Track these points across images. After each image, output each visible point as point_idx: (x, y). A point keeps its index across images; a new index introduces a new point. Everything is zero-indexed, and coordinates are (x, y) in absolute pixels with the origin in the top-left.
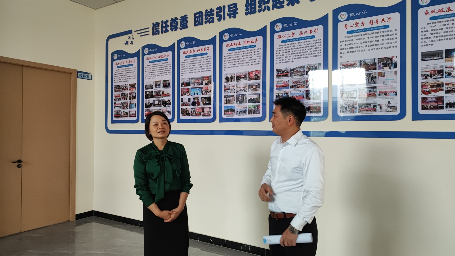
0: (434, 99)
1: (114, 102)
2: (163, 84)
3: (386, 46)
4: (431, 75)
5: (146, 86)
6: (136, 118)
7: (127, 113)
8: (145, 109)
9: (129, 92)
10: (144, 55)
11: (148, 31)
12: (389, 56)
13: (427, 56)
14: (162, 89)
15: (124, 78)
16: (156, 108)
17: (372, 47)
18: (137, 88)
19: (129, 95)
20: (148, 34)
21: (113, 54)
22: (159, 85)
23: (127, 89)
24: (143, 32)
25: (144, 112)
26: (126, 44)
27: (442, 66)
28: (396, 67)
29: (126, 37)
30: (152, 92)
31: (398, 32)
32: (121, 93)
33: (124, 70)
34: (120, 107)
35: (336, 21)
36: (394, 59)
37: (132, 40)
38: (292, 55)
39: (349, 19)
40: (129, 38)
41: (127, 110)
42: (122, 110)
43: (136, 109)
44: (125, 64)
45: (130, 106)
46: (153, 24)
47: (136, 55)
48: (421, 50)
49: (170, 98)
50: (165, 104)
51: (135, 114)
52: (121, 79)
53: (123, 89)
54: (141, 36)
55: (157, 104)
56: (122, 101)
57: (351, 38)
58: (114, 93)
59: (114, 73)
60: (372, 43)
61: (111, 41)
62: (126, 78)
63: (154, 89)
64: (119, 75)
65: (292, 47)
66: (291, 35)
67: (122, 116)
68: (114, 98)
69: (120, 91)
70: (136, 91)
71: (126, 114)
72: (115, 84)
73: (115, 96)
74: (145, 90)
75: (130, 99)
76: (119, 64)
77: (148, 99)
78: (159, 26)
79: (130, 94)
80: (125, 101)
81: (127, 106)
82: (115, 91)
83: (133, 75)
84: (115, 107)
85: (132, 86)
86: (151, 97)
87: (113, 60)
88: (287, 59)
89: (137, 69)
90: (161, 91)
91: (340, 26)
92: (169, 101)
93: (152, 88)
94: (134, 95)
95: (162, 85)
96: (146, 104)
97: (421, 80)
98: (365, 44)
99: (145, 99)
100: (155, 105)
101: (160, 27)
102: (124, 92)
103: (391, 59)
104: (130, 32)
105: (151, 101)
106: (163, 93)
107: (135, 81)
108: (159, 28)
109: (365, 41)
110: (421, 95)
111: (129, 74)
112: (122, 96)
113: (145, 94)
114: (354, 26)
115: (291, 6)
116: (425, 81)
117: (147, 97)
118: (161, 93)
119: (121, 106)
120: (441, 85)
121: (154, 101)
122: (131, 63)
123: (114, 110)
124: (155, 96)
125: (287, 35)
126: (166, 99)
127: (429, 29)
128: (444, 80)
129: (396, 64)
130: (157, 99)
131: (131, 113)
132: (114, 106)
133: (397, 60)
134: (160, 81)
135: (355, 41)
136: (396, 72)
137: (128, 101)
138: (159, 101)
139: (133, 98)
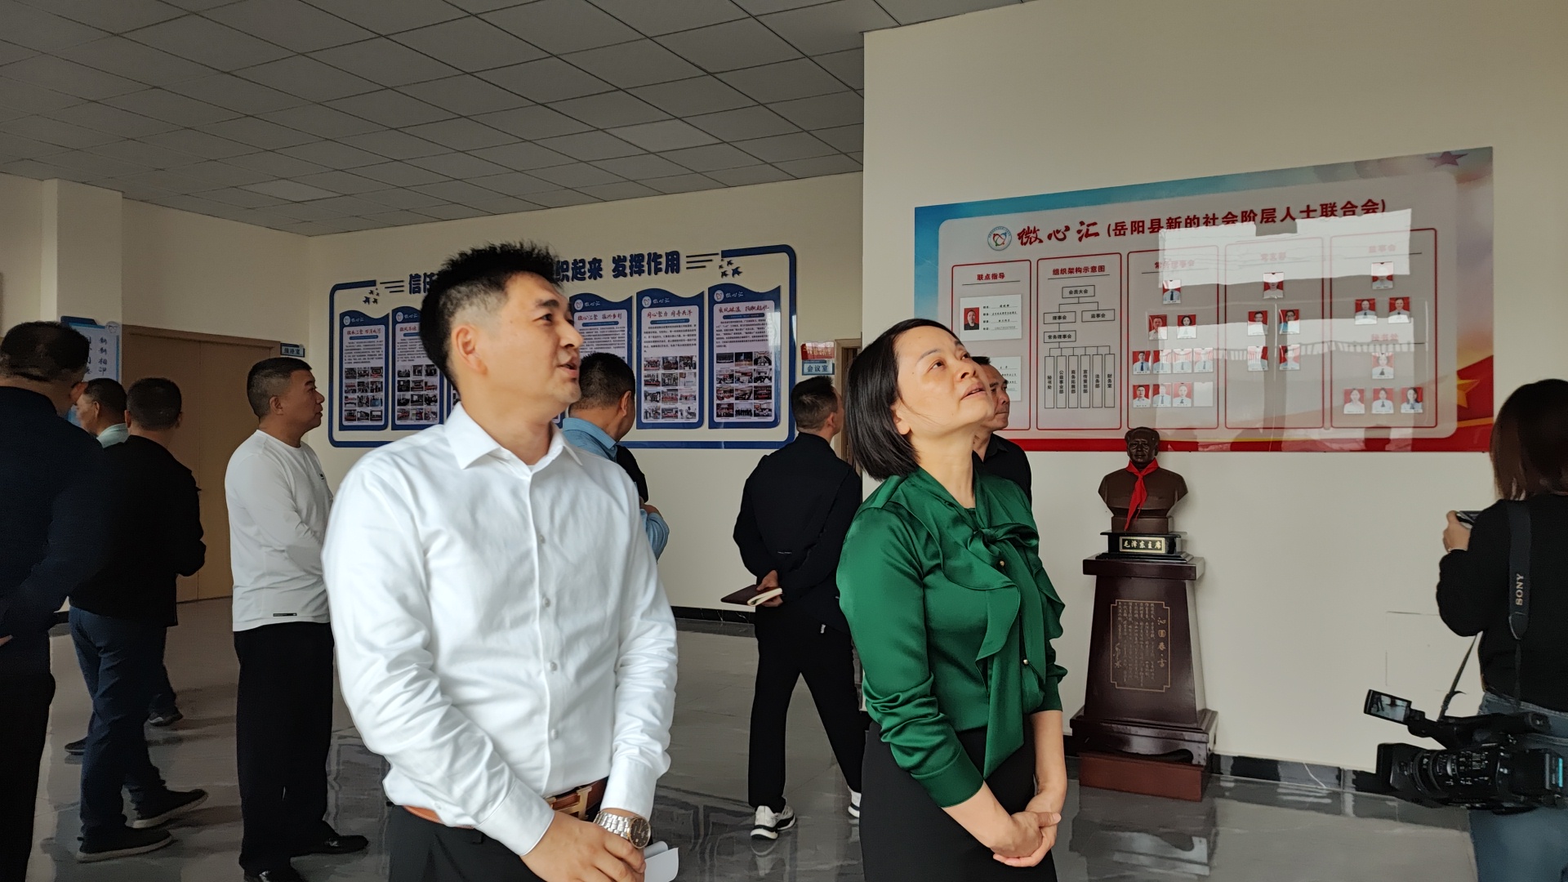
0: (726, 406)
1: (344, 395)
2: (427, 371)
3: (687, 342)
4: (724, 379)
5: (399, 372)
6: (382, 423)
7: (367, 414)
8: (397, 408)
9: (371, 379)
10: (395, 322)
11: (403, 286)
12: (689, 355)
13: (723, 358)
14: (423, 378)
15: (362, 358)
16: (415, 407)
17: (675, 343)
18: (384, 374)
19: (370, 386)
20: (402, 291)
21: (343, 316)
22: (420, 372)
23: (368, 375)
24: (394, 287)
25: (396, 414)
26: (365, 302)
27: (732, 371)
28: (695, 368)
29: (365, 291)
30: (409, 381)
31: (697, 328)
32: (357, 380)
33: (362, 344)
34: (355, 404)
35: (640, 308)
36: (694, 359)
37: (377, 297)
38: (595, 344)
39: (652, 306)
40: (372, 292)
41: (368, 410)
42: (358, 409)
43: (383, 408)
44: (364, 334)
45: (373, 402)
46: (411, 276)
47: (383, 321)
48: (717, 351)
49: (437, 392)
50: (429, 401)
51: (381, 416)
52: (358, 358)
53: (361, 375)
54: (391, 292)
55: (416, 401)
56: (359, 394)
57: (654, 330)
58: (344, 381)
59: (344, 348)
60: (674, 338)
61: (338, 294)
62: (366, 357)
63: (412, 378)
64: (353, 351)
65: (594, 334)
66: (593, 317)
67: (359, 419)
68: (344, 388)
69: (355, 378)
70: (383, 380)
71: (366, 416)
72: (345, 366)
73: (346, 386)
74: (397, 379)
75: (372, 391)
76: (353, 333)
77: (402, 393)
78: (420, 280)
79: (372, 383)
80: (364, 394)
81: (367, 402)
82: (347, 378)
83: (377, 354)
84: (346, 404)
85: (376, 371)
86: (408, 390)
87: (342, 326)
88: (588, 348)
89: (384, 343)
90: (422, 381)
91: (645, 312)
92: (435, 396)
93: (408, 375)
94: (379, 386)
95: (424, 372)
96: (399, 401)
97: (716, 385)
98: (668, 339)
99: (397, 393)
100: (413, 402)
101: (422, 282)
102: (362, 380)
103: (690, 358)
104: (373, 283)
105: (408, 395)
106: (426, 383)
107: (381, 363)
108: (420, 284)
109: (667, 334)
110: (716, 402)
111: (371, 351)
112: (359, 386)
113: (397, 385)
114: (658, 315)
115: (592, 279)
116: (719, 385)
117: (400, 390)
118: (423, 385)
119: (356, 401)
120: (731, 391)
121: (412, 396)
122: (374, 334)
123: (344, 409)
124: (413, 388)
125: (588, 316)
126: (431, 393)
127: (723, 329)
128: (735, 386)
129: (695, 364)
130: (417, 393)
131: (374, 413)
132: (344, 401)
133: (696, 359)
134: (421, 366)
135: (658, 334)
136: (695, 373)
137: (370, 394)
138: (420, 396)
139: (379, 390)
